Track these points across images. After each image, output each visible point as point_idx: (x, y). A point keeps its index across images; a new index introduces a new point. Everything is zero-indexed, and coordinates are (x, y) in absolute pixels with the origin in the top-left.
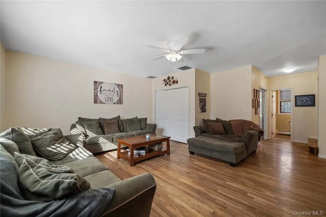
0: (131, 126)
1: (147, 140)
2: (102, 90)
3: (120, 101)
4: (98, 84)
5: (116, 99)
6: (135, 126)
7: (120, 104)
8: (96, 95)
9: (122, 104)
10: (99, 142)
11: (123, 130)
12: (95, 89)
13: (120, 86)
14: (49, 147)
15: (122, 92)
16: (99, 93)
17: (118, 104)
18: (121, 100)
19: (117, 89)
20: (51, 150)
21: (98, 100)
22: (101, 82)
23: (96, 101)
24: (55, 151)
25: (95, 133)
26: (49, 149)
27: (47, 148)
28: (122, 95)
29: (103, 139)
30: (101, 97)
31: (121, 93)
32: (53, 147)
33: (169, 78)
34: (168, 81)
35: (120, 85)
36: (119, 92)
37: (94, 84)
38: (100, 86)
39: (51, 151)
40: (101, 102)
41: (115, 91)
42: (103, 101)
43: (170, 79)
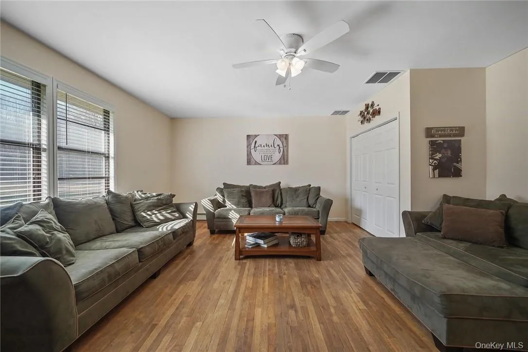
0: (293, 199)
1: (277, 224)
2: (257, 145)
3: (284, 160)
4: (251, 139)
5: (277, 156)
6: (298, 199)
7: (284, 164)
8: (249, 153)
9: (288, 164)
10: (229, 217)
11: (282, 204)
12: (249, 146)
13: (284, 138)
14: (145, 212)
15: (286, 146)
16: (253, 151)
17: (280, 164)
18: (286, 159)
19: (278, 142)
20: (145, 215)
21: (252, 160)
22: (255, 135)
23: (249, 162)
24: (149, 217)
25: (235, 205)
26: (144, 214)
27: (142, 213)
28: (287, 151)
29: (235, 213)
30: (256, 156)
31: (285, 148)
32: (149, 213)
33: (367, 107)
34: (366, 113)
35: (283, 135)
36: (281, 146)
37: (247, 139)
38: (254, 141)
39: (145, 217)
40: (257, 163)
41: (276, 146)
42: (259, 160)
43: (369, 109)
